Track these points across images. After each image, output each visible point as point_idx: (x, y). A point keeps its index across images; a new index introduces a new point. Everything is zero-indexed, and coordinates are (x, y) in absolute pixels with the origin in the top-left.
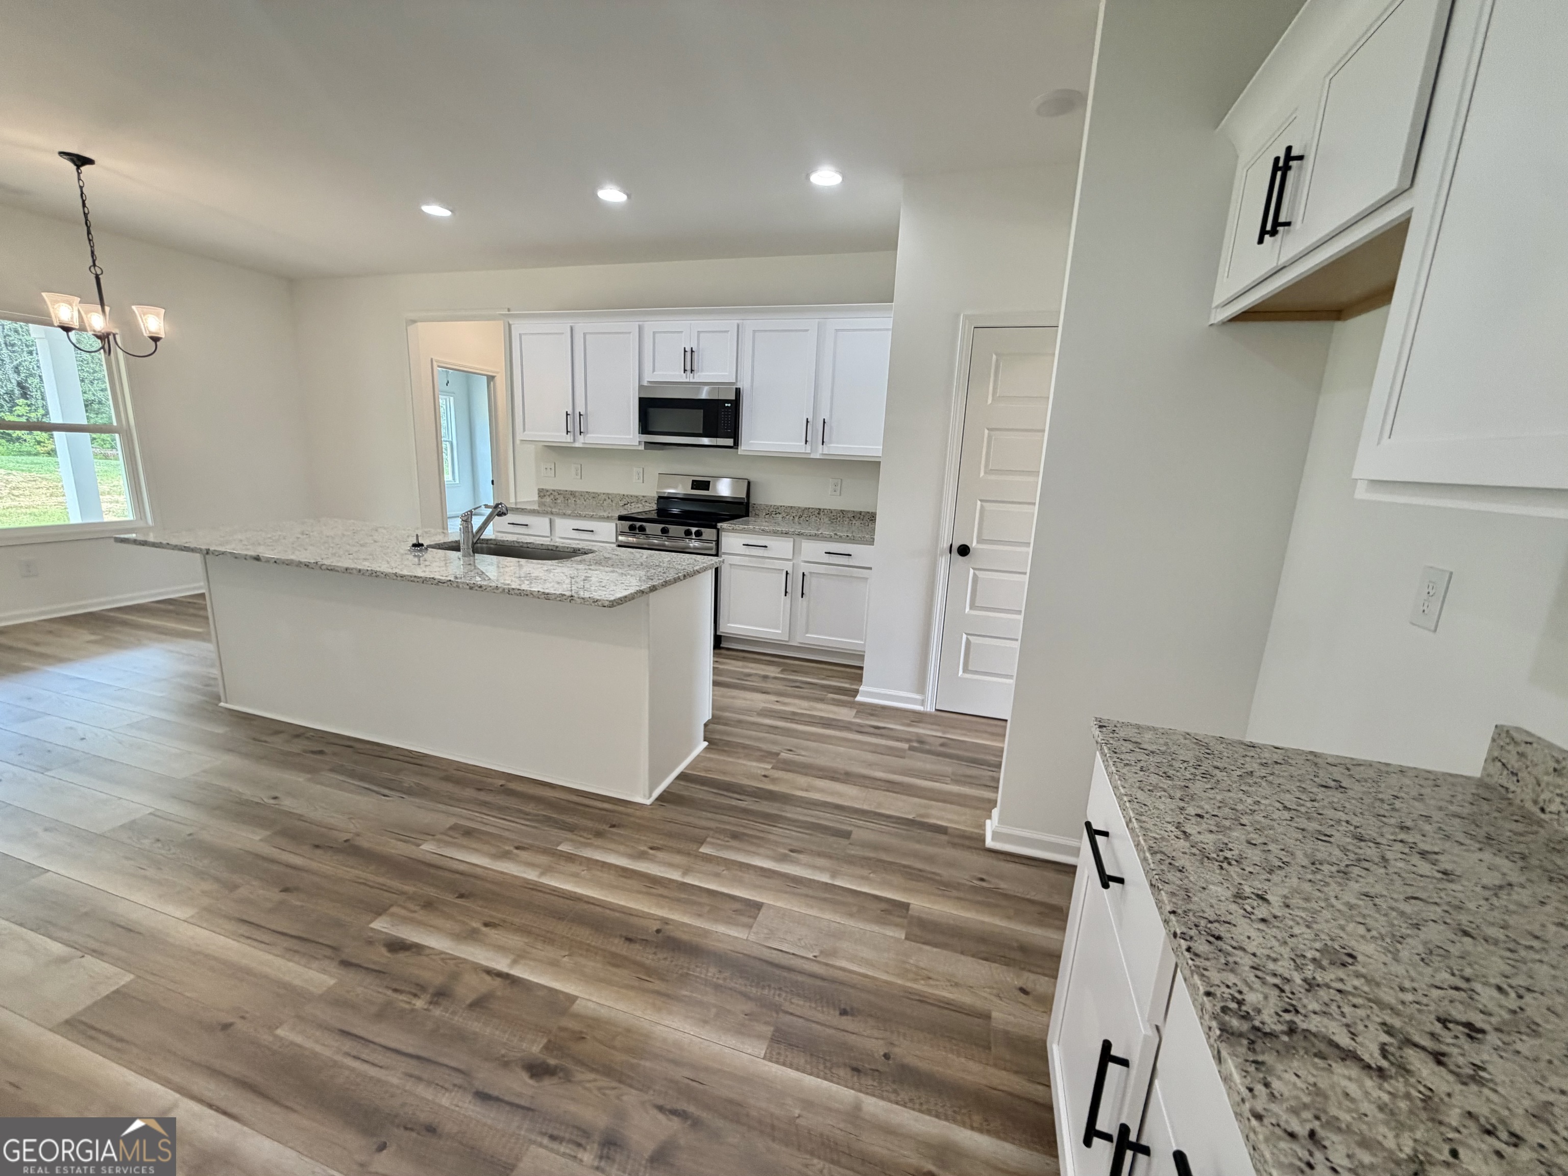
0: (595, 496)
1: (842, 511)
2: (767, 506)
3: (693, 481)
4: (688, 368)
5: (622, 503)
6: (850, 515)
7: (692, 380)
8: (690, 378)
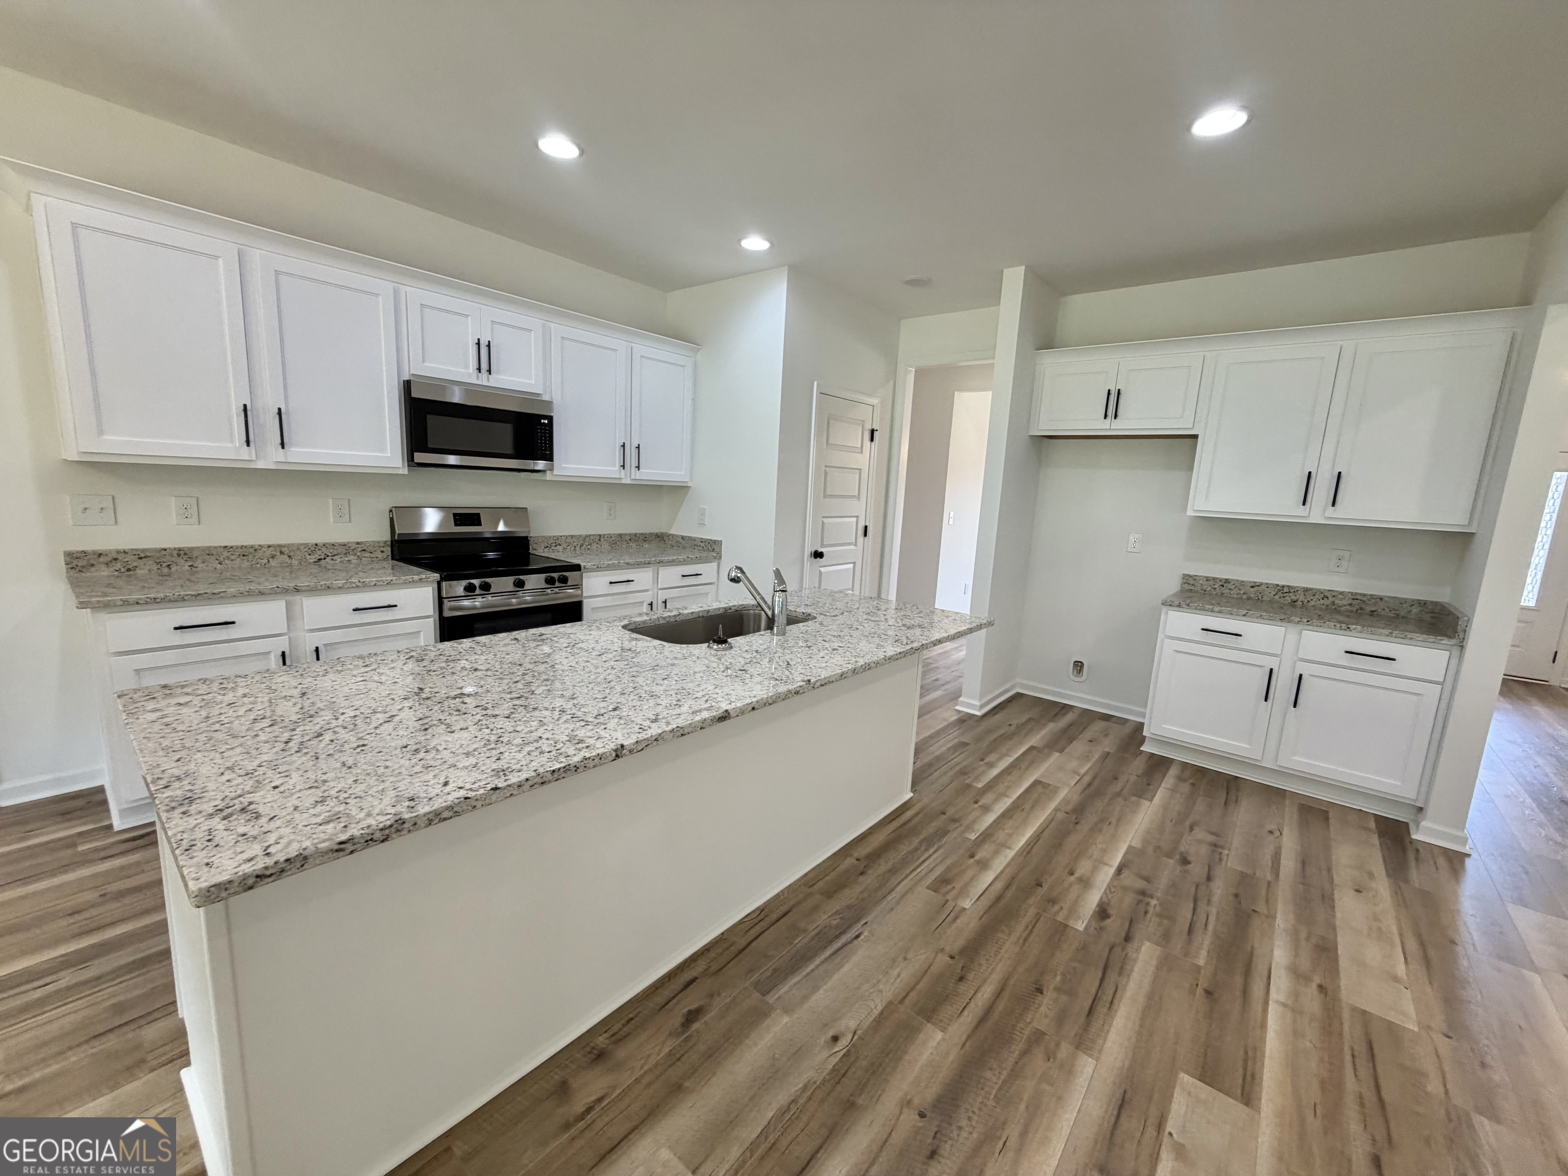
0: (245, 552)
1: (620, 535)
2: (545, 537)
3: (455, 515)
4: (484, 366)
5: (312, 559)
6: (628, 538)
7: (485, 383)
8: (483, 380)
